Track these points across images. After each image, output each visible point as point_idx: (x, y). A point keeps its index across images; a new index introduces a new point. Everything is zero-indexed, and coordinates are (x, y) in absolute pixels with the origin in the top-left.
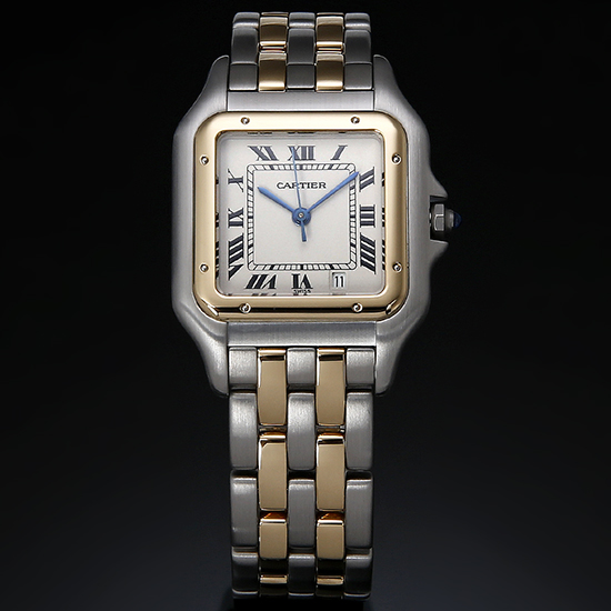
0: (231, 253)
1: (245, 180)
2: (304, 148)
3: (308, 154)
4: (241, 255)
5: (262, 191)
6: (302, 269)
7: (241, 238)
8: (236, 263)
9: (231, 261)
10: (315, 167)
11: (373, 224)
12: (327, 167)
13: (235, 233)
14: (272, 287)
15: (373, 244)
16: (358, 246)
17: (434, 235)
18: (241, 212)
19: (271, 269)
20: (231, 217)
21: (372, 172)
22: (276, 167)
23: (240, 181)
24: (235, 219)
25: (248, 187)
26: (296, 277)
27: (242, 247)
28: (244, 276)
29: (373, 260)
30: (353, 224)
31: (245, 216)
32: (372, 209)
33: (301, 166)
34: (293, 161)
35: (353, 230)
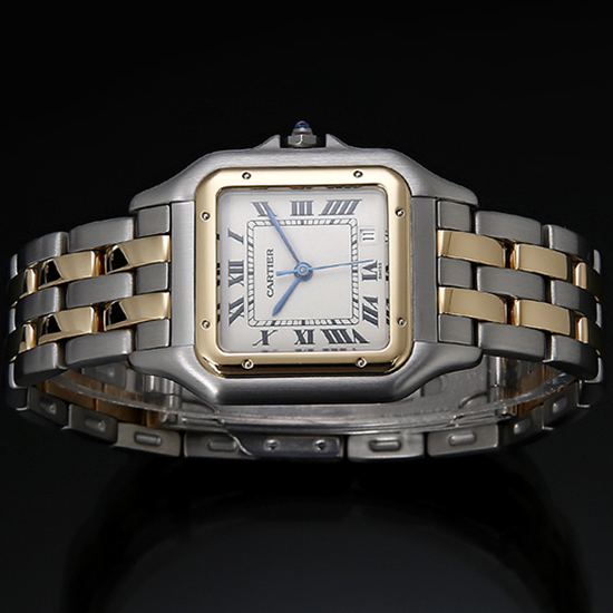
0: (341, 342)
1: (265, 329)
2: (231, 272)
3: (236, 267)
4: (343, 331)
5: (278, 310)
6: (356, 271)
7: (325, 332)
8: (351, 336)
9: (349, 341)
10: (251, 260)
11: (310, 203)
12: (250, 248)
13: (319, 337)
14: (375, 300)
15: (331, 202)
16: (333, 217)
17: (321, 143)
18: (298, 332)
19: (357, 301)
20: (303, 342)
21: (256, 204)
22: (251, 299)
23: (265, 334)
24: (305, 339)
25: (273, 325)
26: (365, 278)
27: (334, 331)
28: (365, 328)
29: (348, 202)
30: (310, 222)
31: (302, 328)
32: (294, 204)
33: (249, 273)
34: (245, 282)
35: (316, 222)
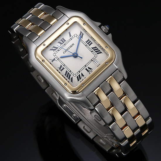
0: (67, 77)
1: (55, 58)
2: (61, 40)
3: (64, 40)
4: (70, 75)
5: (62, 57)
6: (86, 66)
8: (71, 78)
9: (69, 78)
10: (68, 42)
11: (92, 43)
12: (70, 40)
13: (64, 71)
14: (83, 76)
15: (96, 47)
16: (93, 51)
17: (107, 34)
18: (61, 66)
19: (79, 72)
20: (60, 69)
21: (81, 32)
22: (59, 50)
24: (61, 69)
25: (58, 59)
26: (86, 69)
27: (68, 73)
28: (75, 79)
29: (99, 51)
30: (88, 47)
31: (63, 66)
32: (89, 40)
33: (64, 44)
34: (62, 45)
35: (89, 48)
